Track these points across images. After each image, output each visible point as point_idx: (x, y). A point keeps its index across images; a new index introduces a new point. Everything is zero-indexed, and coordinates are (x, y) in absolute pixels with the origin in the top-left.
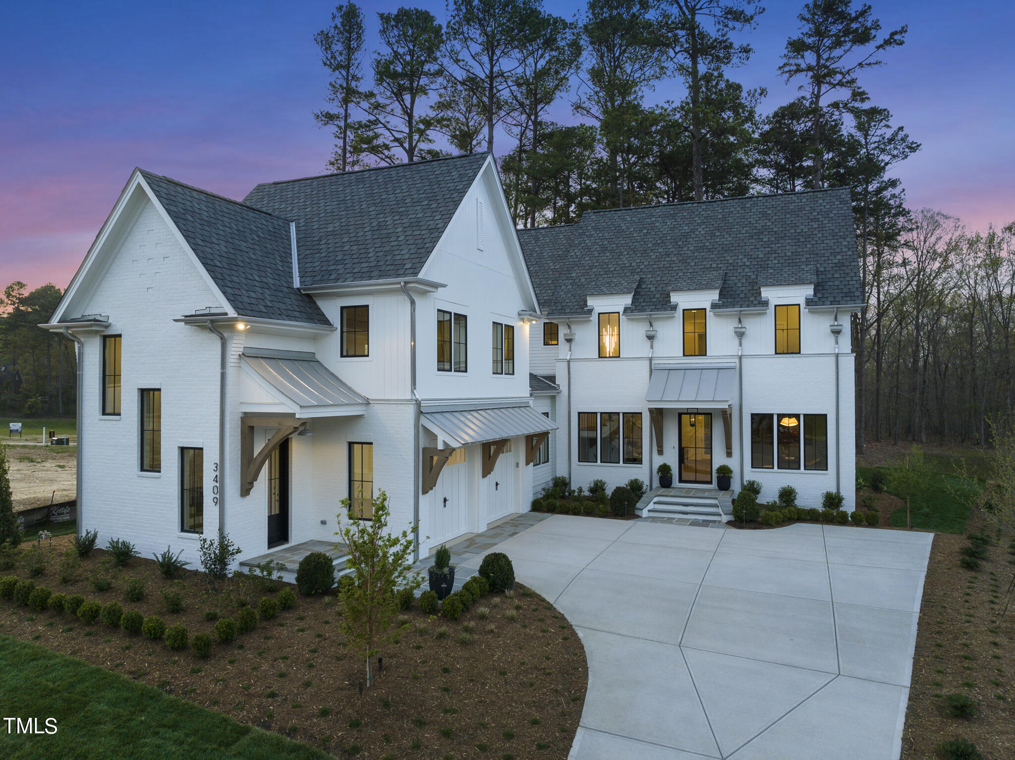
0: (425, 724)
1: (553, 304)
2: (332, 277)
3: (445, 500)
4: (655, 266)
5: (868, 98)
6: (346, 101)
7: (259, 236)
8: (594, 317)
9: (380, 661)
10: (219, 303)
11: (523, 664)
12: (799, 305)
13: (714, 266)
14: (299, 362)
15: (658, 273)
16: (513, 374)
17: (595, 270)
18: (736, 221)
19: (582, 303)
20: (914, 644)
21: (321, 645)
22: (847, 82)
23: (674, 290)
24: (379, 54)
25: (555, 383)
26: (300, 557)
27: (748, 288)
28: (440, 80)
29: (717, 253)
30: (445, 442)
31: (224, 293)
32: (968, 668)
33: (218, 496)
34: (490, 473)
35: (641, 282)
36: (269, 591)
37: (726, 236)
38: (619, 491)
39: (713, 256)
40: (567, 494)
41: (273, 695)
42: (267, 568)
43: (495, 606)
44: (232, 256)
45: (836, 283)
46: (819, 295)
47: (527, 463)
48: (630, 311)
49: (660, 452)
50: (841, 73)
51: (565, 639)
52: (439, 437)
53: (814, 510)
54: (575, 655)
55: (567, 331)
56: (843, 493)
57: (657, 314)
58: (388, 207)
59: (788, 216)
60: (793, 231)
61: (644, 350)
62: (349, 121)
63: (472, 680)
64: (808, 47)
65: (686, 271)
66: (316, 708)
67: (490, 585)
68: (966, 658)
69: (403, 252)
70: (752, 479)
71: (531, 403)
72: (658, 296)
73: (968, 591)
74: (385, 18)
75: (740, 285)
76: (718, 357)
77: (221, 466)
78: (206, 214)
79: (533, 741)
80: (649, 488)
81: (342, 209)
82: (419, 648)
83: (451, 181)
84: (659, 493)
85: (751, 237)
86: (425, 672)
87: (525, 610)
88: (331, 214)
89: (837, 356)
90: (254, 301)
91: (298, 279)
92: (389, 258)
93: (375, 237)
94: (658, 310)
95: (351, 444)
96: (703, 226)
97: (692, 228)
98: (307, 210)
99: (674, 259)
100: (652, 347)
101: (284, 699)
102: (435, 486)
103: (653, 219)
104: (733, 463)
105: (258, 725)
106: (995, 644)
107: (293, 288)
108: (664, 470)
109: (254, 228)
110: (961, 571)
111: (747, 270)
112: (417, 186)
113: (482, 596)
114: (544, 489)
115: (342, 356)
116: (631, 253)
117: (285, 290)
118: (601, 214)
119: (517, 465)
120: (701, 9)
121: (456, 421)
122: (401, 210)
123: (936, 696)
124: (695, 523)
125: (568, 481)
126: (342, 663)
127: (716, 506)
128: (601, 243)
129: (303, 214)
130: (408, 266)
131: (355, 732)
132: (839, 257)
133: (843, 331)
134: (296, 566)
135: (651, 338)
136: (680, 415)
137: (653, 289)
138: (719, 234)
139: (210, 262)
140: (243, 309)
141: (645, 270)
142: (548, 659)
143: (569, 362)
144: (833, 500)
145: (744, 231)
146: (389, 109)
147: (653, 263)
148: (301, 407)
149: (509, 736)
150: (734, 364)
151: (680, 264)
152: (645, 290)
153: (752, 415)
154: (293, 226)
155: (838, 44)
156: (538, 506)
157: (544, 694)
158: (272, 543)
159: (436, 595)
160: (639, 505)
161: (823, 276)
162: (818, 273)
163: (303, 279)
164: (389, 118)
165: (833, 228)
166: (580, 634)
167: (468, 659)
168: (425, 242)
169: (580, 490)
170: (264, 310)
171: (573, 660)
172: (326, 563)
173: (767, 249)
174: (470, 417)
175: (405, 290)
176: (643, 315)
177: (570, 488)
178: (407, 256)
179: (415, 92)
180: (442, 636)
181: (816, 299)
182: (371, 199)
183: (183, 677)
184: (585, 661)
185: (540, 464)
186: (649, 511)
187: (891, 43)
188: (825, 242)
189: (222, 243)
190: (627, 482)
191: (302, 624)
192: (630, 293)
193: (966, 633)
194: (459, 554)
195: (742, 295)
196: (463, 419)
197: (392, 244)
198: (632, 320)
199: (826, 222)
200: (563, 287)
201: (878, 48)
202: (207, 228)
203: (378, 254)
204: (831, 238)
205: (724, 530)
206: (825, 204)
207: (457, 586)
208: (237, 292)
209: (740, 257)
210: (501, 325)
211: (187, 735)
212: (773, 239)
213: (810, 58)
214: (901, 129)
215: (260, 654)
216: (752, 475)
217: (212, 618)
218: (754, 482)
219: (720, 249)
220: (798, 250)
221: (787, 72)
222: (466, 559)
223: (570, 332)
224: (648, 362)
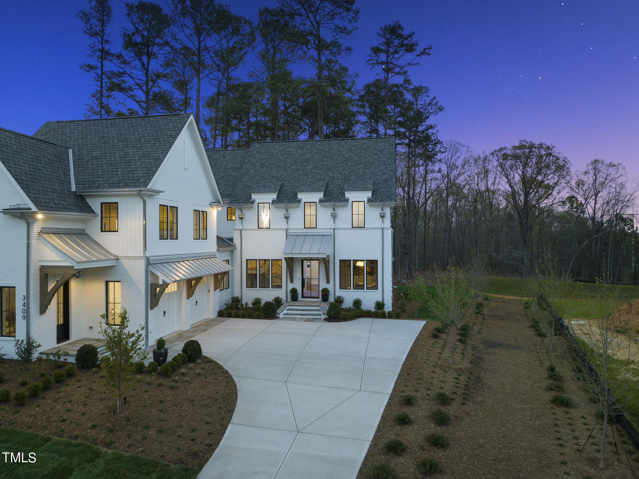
0: (149, 428)
1: (232, 197)
2: (96, 185)
3: (165, 312)
4: (291, 177)
5: (412, 83)
6: (102, 59)
7: (49, 159)
8: (255, 205)
9: (125, 399)
10: (25, 201)
11: (203, 396)
12: (364, 201)
13: (322, 178)
14: (75, 235)
15: (292, 181)
16: (206, 239)
17: (257, 177)
18: (336, 153)
19: (249, 197)
20: (398, 374)
21: (91, 393)
22: (403, 73)
23: (300, 192)
24: (126, 29)
25: (233, 243)
26: (78, 347)
27: (339, 191)
28: (167, 48)
29: (324, 170)
30: (163, 280)
31: (29, 197)
32: (419, 384)
33: (25, 315)
34: (192, 296)
35: (282, 186)
36: (59, 367)
37: (329, 161)
38: (267, 303)
39: (322, 172)
40: (239, 306)
41: (64, 421)
42: (57, 354)
43: (191, 368)
44: (33, 173)
45: (383, 190)
46: (374, 197)
47: (215, 290)
48: (275, 202)
49: (292, 281)
50: (400, 67)
51: (227, 382)
52: (160, 277)
53: (369, 311)
54: (232, 390)
55: (240, 213)
56: (385, 302)
57: (290, 205)
58: (130, 143)
59: (362, 152)
60: (364, 160)
61: (283, 224)
62: (105, 70)
63: (176, 405)
64: (383, 51)
65: (307, 180)
66: (89, 425)
67: (188, 357)
68: (419, 379)
69: (138, 172)
70: (339, 295)
71: (217, 255)
72: (291, 194)
73: (431, 348)
74: (130, 7)
75: (335, 189)
76: (323, 229)
77: (27, 297)
78: (15, 146)
79: (206, 432)
80: (285, 302)
81: (101, 143)
82: (147, 391)
83: (168, 130)
84: (290, 304)
85: (343, 163)
86: (150, 403)
87: (207, 369)
88: (95, 145)
89: (383, 229)
90: (47, 201)
91: (74, 185)
92: (130, 175)
93: (122, 162)
94: (291, 202)
95: (107, 283)
96: (318, 155)
97: (312, 155)
98: (79, 141)
99: (301, 173)
100: (287, 223)
101: (71, 422)
102: (158, 305)
103: (291, 149)
104: (330, 287)
105: (56, 436)
106: (434, 372)
107: (71, 192)
108: (294, 291)
109: (46, 154)
110: (431, 339)
111: (339, 181)
112: (148, 131)
113: (183, 364)
114: (226, 304)
115: (102, 231)
116: (278, 168)
117: (66, 193)
118: (262, 144)
119: (209, 291)
120: (323, 23)
121: (170, 268)
122: (138, 145)
123: (401, 397)
124: (307, 320)
125: (240, 299)
126: (103, 402)
127: (319, 310)
128: (261, 162)
129: (77, 144)
130: (142, 181)
131: (111, 434)
132: (386, 176)
133: (386, 216)
134: (75, 353)
135: (287, 218)
136: (302, 261)
137: (288, 190)
138: (325, 160)
139: (19, 178)
140: (41, 206)
141: (285, 179)
142: (217, 392)
143: (241, 231)
144: (380, 305)
145: (339, 159)
146: (133, 64)
147: (289, 175)
148: (77, 262)
149: (194, 430)
150: (331, 233)
151: (304, 176)
152: (284, 190)
153: (340, 260)
154: (70, 151)
155: (396, 52)
156: (221, 314)
157: (213, 409)
158: (59, 340)
159: (157, 364)
160: (278, 311)
161: (377, 186)
162: (374, 184)
163: (78, 186)
164: (133, 70)
165: (385, 159)
166: (236, 380)
167: (173, 395)
168: (152, 166)
169: (247, 304)
170: (54, 206)
171: (230, 393)
172: (93, 350)
173: (350, 170)
174: (179, 265)
175: (139, 194)
176: (283, 205)
177: (242, 303)
178: (141, 175)
179: (150, 55)
180: (160, 385)
181: (373, 199)
182: (120, 137)
183: (8, 416)
184: (237, 393)
185: (223, 290)
186: (284, 314)
187: (424, 54)
188: (380, 167)
189: (27, 165)
190: (273, 299)
191: (79, 384)
192: (276, 192)
193: (422, 368)
194: (172, 342)
195: (336, 196)
196: (174, 266)
197: (132, 167)
198: (277, 207)
199: (381, 156)
200: (238, 187)
201: (418, 56)
202: (16, 156)
203: (124, 173)
204: (383, 165)
205: (321, 323)
206: (382, 146)
207: (170, 358)
208: (37, 196)
209: (336, 174)
210: (199, 211)
211: (14, 445)
212: (354, 164)
213: (383, 57)
214: (434, 98)
215: (55, 401)
216: (340, 293)
217: (24, 384)
218: (340, 297)
219: (326, 168)
220: (366, 171)
221: (371, 64)
222: (176, 345)
223: (242, 213)
224: (285, 231)
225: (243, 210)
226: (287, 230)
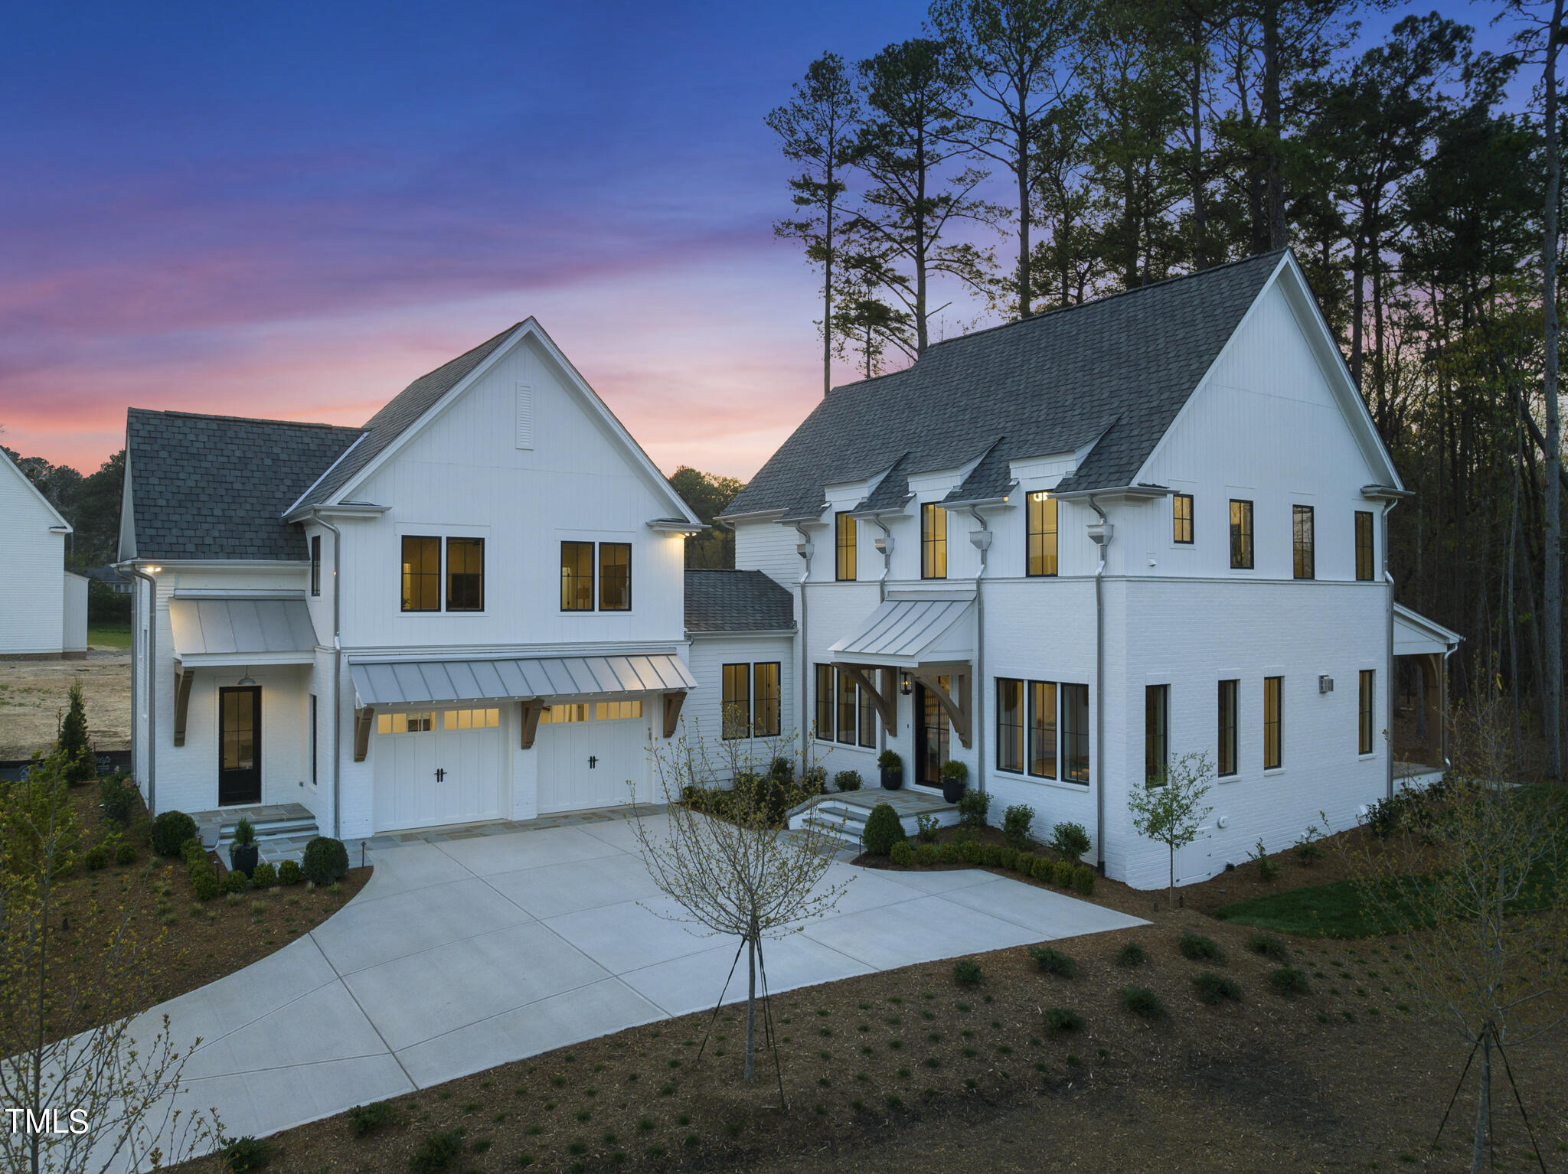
3: (440, 773)
4: (938, 431)
7: (276, 460)
8: (831, 520)
13: (1001, 425)
16: (628, 609)
17: (874, 442)
19: (821, 498)
23: (916, 473)
29: (1022, 401)
34: (532, 744)
35: (903, 460)
37: (1054, 369)
39: (1014, 407)
43: (275, 897)
44: (197, 491)
45: (1124, 447)
46: (1089, 471)
47: (666, 735)
48: (861, 508)
55: (802, 541)
57: (886, 512)
59: (1158, 321)
60: (1143, 350)
71: (682, 650)
76: (958, 582)
78: (199, 445)
85: (1083, 368)
89: (1100, 581)
90: (183, 540)
94: (888, 505)
96: (1041, 354)
97: (1027, 358)
99: (968, 416)
100: (886, 566)
102: (366, 752)
104: (970, 759)
111: (1032, 430)
115: (312, 594)
116: (930, 409)
117: (260, 521)
119: (650, 736)
132: (1166, 395)
140: (154, 552)
141: (923, 439)
143: (803, 588)
144: (1073, 841)
147: (939, 426)
150: (972, 595)
152: (899, 473)
153: (996, 680)
154: (364, 436)
156: (694, 800)
160: (795, 810)
161: (1116, 436)
162: (1112, 429)
173: (1085, 389)
175: (318, 518)
176: (880, 514)
181: (1078, 479)
186: (804, 821)
188: (1170, 366)
189: (195, 477)
195: (994, 477)
198: (867, 522)
199: (1201, 326)
202: (183, 462)
204: (1184, 357)
208: (164, 532)
209: (1042, 407)
210: (590, 543)
212: (1107, 368)
216: (995, 781)
219: (1030, 394)
220: (1122, 387)
223: (808, 541)
224: (879, 588)
225: (812, 534)
226: (883, 584)
